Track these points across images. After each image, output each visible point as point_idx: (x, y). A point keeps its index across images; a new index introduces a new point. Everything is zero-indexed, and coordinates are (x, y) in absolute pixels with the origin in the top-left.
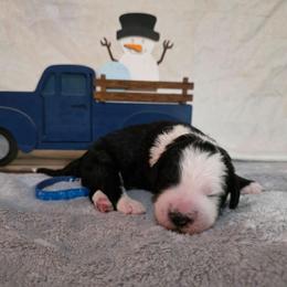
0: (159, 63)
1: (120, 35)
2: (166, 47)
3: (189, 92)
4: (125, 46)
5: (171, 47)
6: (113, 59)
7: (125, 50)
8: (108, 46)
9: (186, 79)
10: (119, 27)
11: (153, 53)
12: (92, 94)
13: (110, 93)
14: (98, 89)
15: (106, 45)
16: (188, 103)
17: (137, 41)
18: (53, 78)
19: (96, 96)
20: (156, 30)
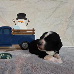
0: (27, 25)
1: (17, 19)
2: (28, 21)
3: (34, 32)
7: (19, 22)
9: (33, 29)
10: (17, 17)
12: (11, 33)
13: (15, 33)
14: (12, 32)
15: (14, 21)
17: (21, 20)
20: (26, 17)
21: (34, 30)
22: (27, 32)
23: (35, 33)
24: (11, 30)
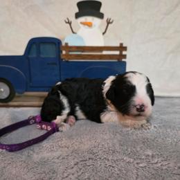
0: (104, 34)
2: (109, 22)
3: (124, 52)
5: (111, 23)
6: (73, 32)
8: (70, 23)
9: (121, 44)
10: (77, 11)
13: (71, 55)
14: (64, 52)
15: (68, 22)
16: (123, 60)
23: (125, 57)
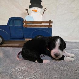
0: (42, 15)
1: (30, 7)
2: (45, 10)
3: (51, 24)
4: (32, 10)
7: (32, 11)
9: (50, 20)
10: (30, 5)
11: (40, 12)
13: (28, 25)
14: (25, 24)
15: (26, 10)
17: (36, 8)
18: (12, 21)
19: (24, 26)
20: (41, 5)
21: (50, 22)
22: (42, 24)
23: (51, 26)
24: (22, 22)
